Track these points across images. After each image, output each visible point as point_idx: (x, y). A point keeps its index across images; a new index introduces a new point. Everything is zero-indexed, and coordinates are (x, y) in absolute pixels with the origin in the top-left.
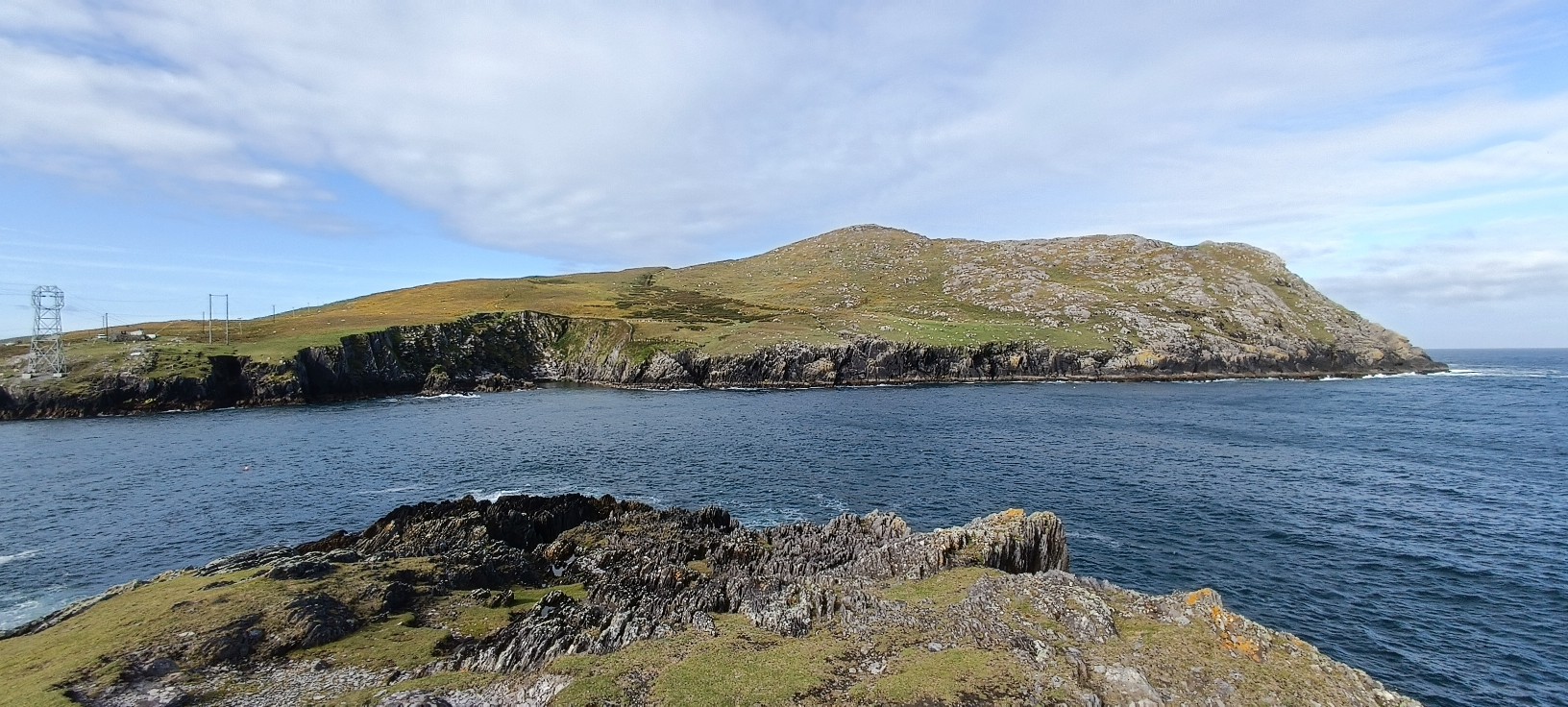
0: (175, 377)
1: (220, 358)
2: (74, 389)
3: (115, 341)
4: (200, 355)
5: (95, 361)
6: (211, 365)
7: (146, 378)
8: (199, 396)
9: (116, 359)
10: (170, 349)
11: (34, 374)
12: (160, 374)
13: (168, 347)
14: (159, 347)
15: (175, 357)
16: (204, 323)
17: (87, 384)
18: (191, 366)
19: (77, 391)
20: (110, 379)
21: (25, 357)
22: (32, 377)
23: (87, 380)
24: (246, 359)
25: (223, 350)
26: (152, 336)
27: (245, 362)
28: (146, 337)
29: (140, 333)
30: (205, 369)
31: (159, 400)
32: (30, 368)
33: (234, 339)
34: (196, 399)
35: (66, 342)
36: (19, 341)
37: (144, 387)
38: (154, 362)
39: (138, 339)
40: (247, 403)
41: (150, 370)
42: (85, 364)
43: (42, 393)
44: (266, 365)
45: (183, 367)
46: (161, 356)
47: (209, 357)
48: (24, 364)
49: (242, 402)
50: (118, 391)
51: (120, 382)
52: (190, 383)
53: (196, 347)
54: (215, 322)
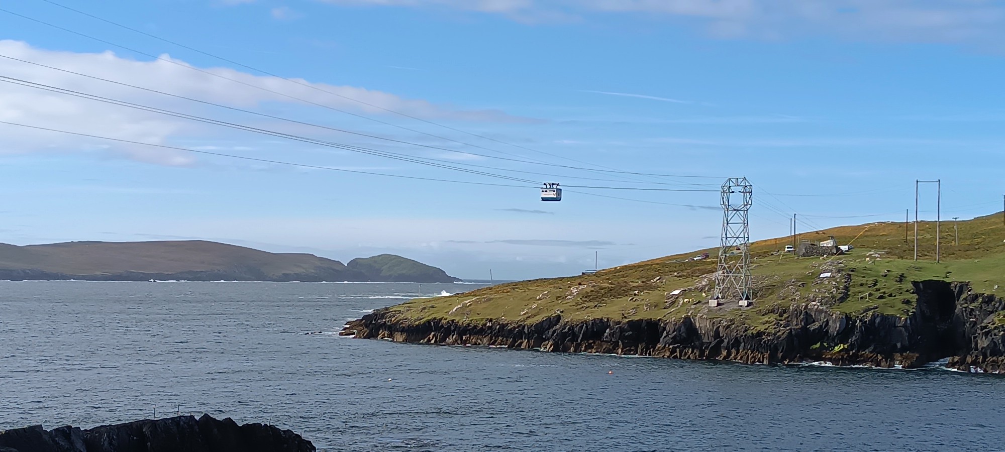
0: (870, 313)
1: (928, 283)
2: (758, 325)
3: (804, 255)
4: (901, 278)
5: (783, 285)
6: (916, 296)
7: (837, 312)
8: (899, 345)
9: (803, 283)
10: (865, 269)
11: (722, 301)
12: (853, 307)
13: (862, 265)
14: (852, 264)
15: (870, 283)
16: (907, 226)
17: (773, 317)
18: (890, 295)
19: (761, 328)
20: (797, 312)
21: (713, 276)
22: (719, 304)
23: (773, 311)
24: (963, 286)
25: (933, 271)
26: (844, 248)
27: (961, 292)
28: (838, 249)
29: (829, 243)
30: (907, 302)
31: (852, 346)
32: (717, 292)
33: (948, 253)
34: (894, 349)
35: (752, 256)
36: (706, 254)
37: (835, 327)
38: (846, 288)
39: (827, 252)
40: (962, 362)
41: (842, 300)
42: (771, 289)
43: (728, 327)
44: (991, 298)
45: (881, 297)
46: (856, 279)
47: (915, 284)
48: (711, 285)
49: (956, 359)
50: (805, 329)
51: (809, 318)
52: (888, 322)
53: (898, 265)
54: (923, 225)
